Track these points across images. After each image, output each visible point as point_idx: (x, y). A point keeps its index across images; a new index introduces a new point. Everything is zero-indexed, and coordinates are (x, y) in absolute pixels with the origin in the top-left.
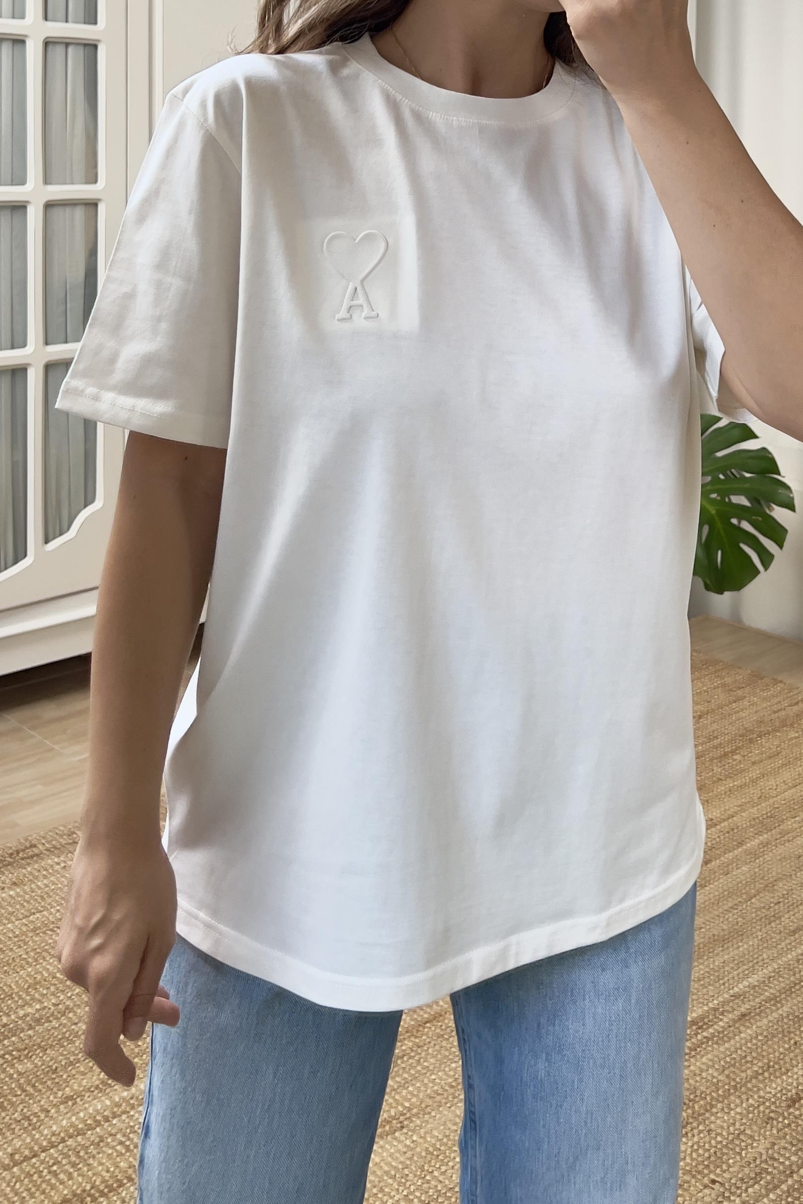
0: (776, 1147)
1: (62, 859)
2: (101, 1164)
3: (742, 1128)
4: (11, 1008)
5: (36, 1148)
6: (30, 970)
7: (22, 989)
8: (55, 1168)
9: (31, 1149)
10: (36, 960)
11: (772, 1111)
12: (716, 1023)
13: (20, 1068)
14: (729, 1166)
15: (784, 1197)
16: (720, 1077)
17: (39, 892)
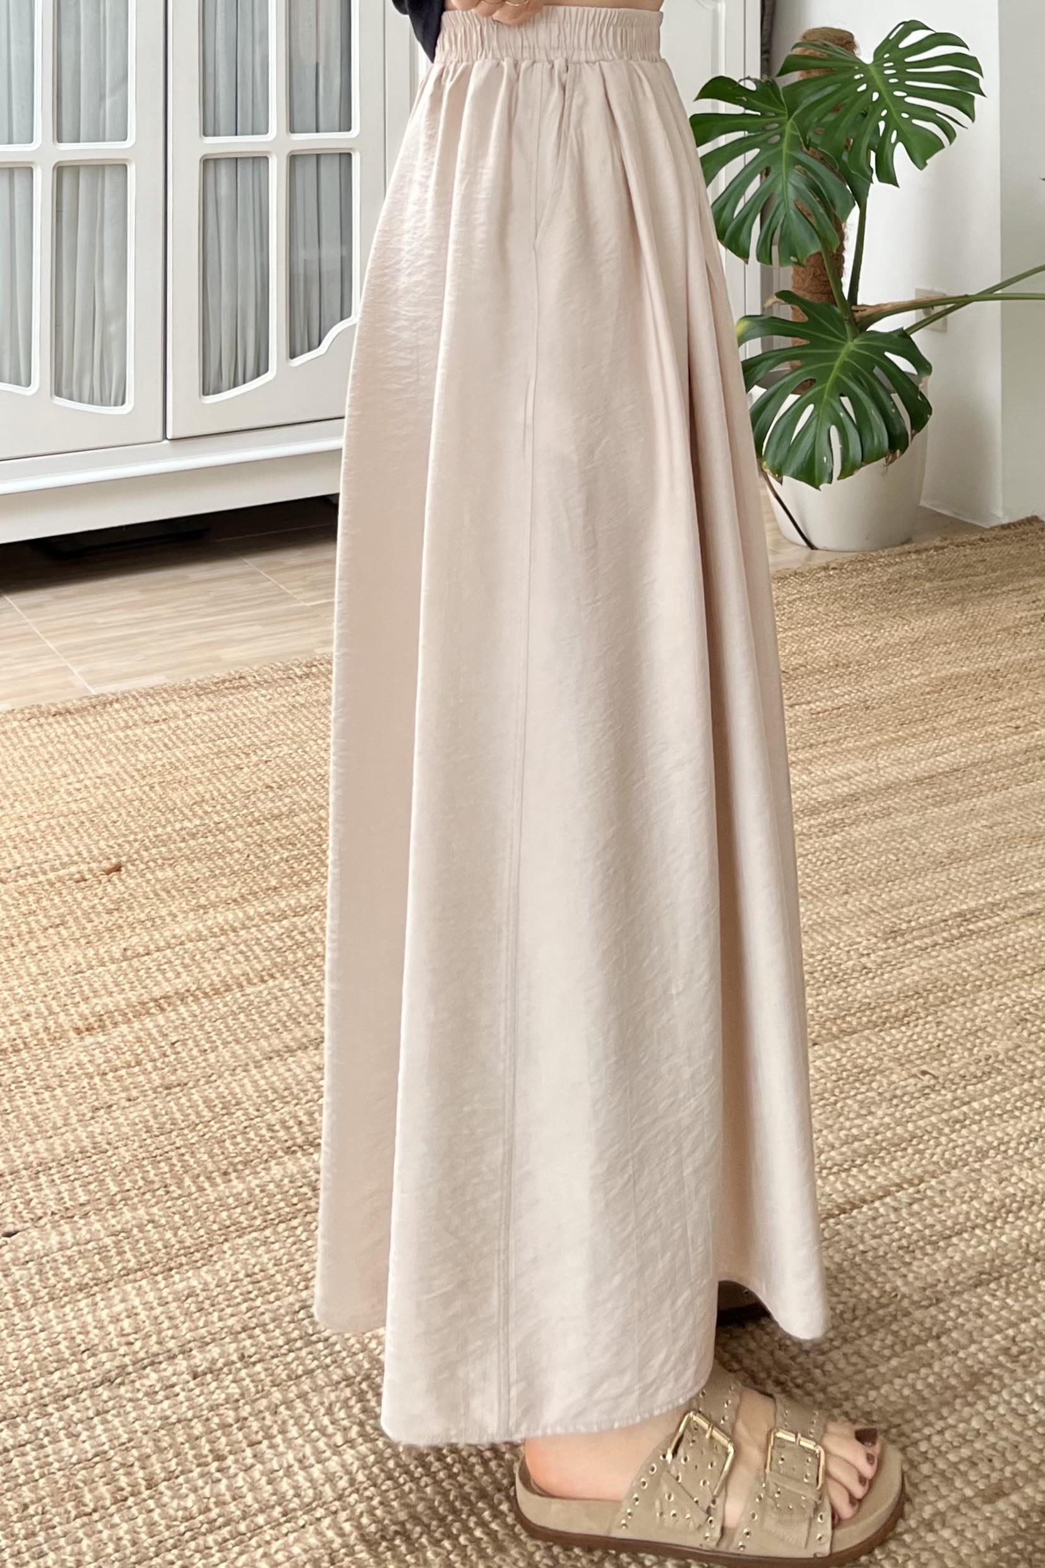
0: (1020, 1050)
1: (270, 691)
2: (214, 968)
3: (983, 1025)
4: (168, 821)
5: (152, 947)
6: (201, 788)
7: (187, 806)
8: (165, 966)
9: (147, 947)
10: (209, 780)
11: (1030, 1013)
12: (990, 918)
13: (160, 874)
14: (952, 1062)
15: (1012, 1100)
16: (975, 972)
17: (234, 719)
